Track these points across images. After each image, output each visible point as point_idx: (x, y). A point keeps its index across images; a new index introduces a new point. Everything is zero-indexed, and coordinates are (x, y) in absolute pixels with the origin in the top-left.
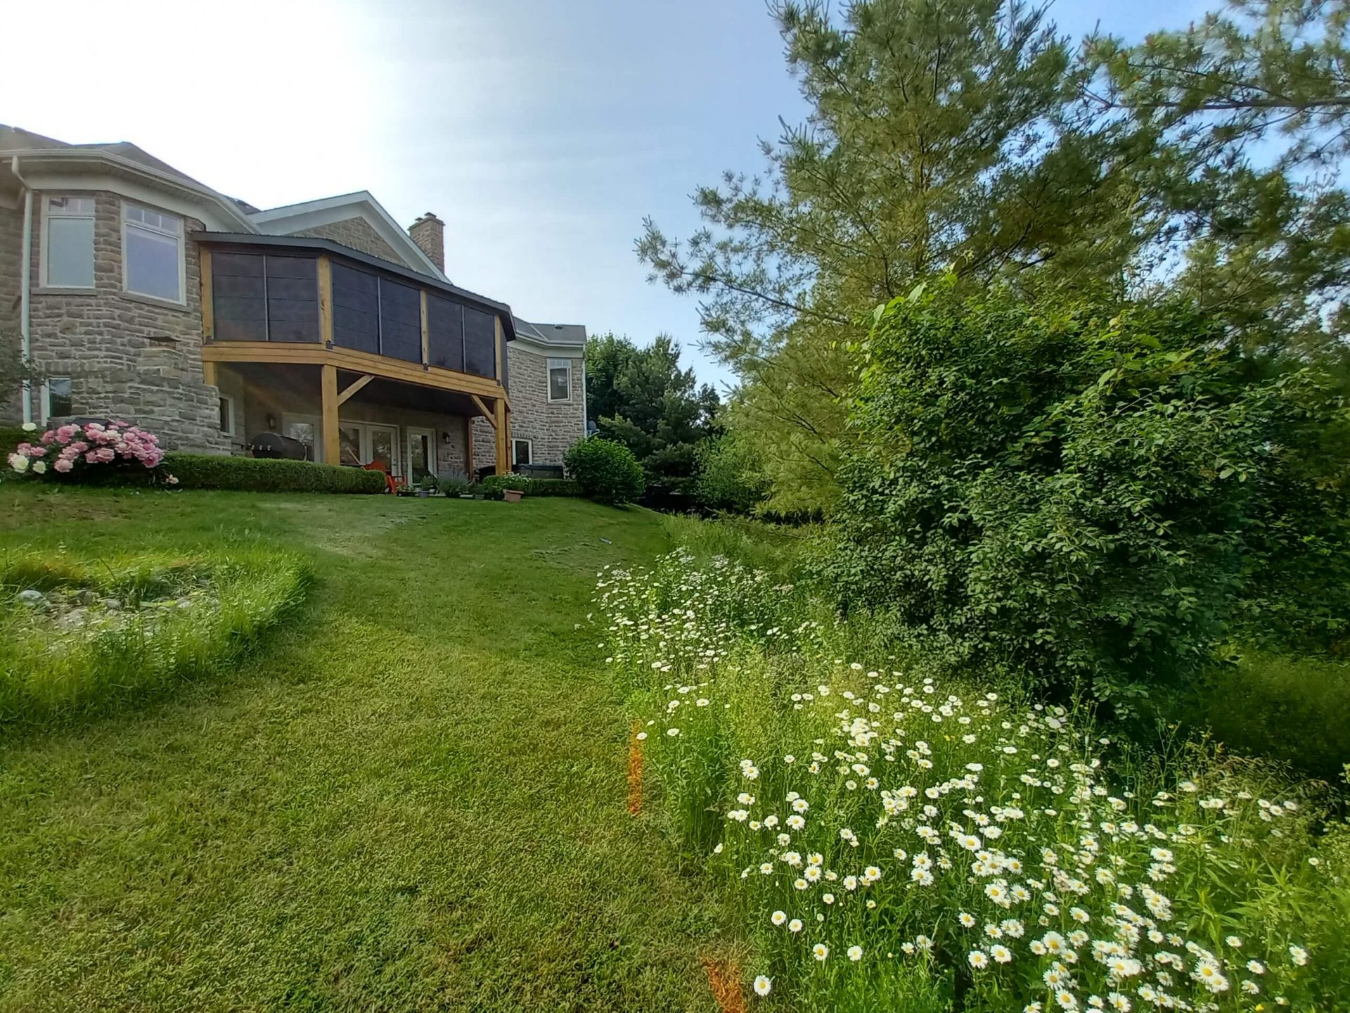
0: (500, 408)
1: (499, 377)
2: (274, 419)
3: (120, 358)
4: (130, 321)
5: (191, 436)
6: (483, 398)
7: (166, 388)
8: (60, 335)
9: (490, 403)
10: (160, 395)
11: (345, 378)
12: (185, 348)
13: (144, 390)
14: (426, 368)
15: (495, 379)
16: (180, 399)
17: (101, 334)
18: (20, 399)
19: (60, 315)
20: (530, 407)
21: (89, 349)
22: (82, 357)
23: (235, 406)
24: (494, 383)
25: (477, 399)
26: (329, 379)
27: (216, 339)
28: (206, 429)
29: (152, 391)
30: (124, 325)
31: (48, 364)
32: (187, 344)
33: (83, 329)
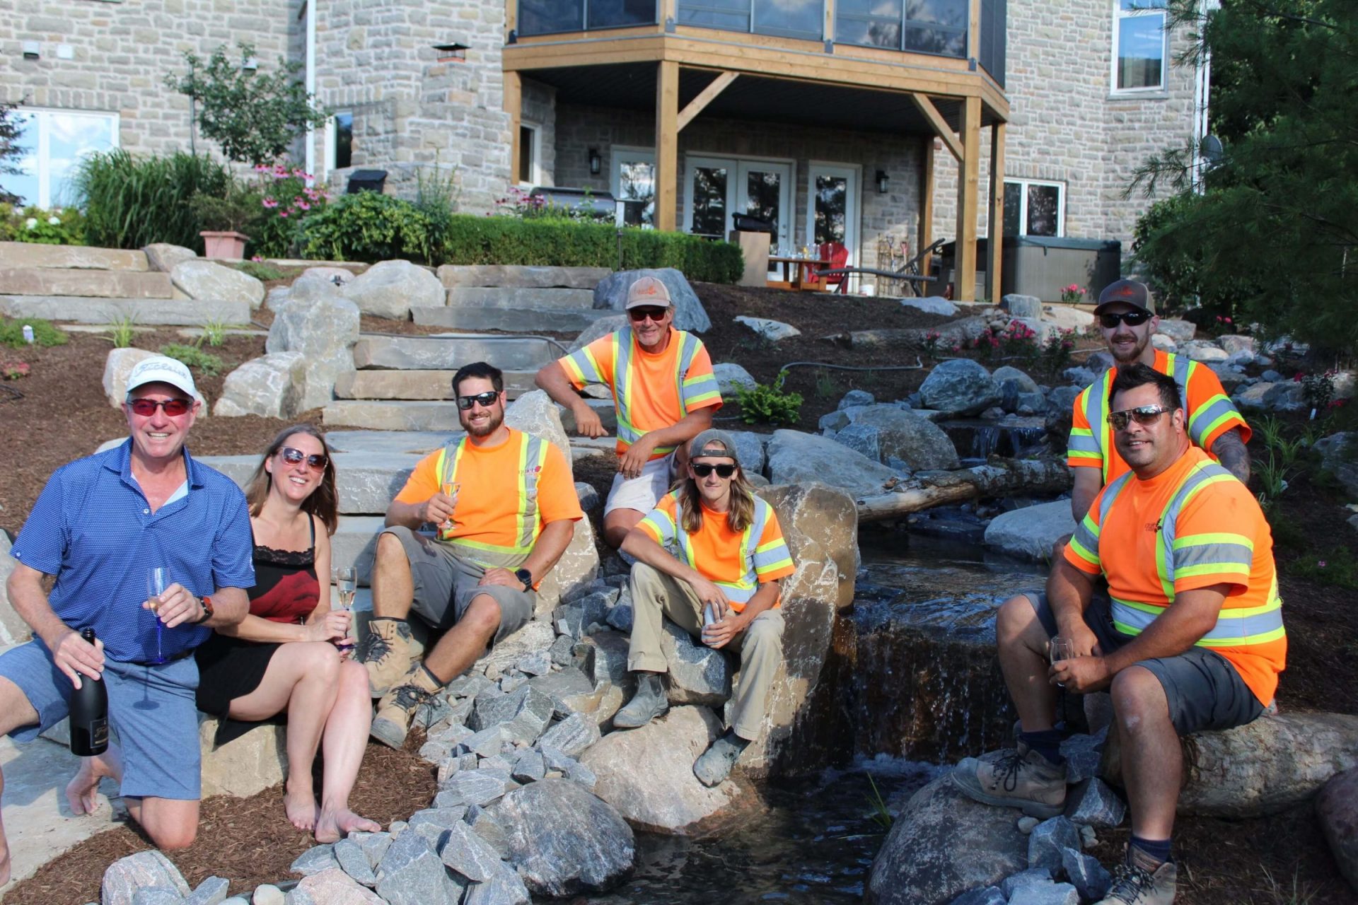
0: (972, 115)
1: (974, 51)
2: (599, 157)
3: (408, 78)
4: (421, 21)
5: (474, 190)
6: (938, 101)
7: (449, 122)
8: (346, 51)
9: (952, 107)
10: (442, 131)
11: (693, 80)
12: (482, 54)
13: (426, 125)
14: (829, 49)
15: (962, 53)
16: (464, 136)
17: (389, 45)
18: (303, 146)
19: (347, 24)
20: (1067, 109)
21: (376, 69)
22: (370, 81)
23: (543, 137)
24: (962, 66)
25: (923, 102)
26: (669, 83)
27: (521, 36)
28: (492, 179)
29: (432, 127)
30: (414, 27)
31: (333, 94)
32: (484, 47)
33: (371, 40)
